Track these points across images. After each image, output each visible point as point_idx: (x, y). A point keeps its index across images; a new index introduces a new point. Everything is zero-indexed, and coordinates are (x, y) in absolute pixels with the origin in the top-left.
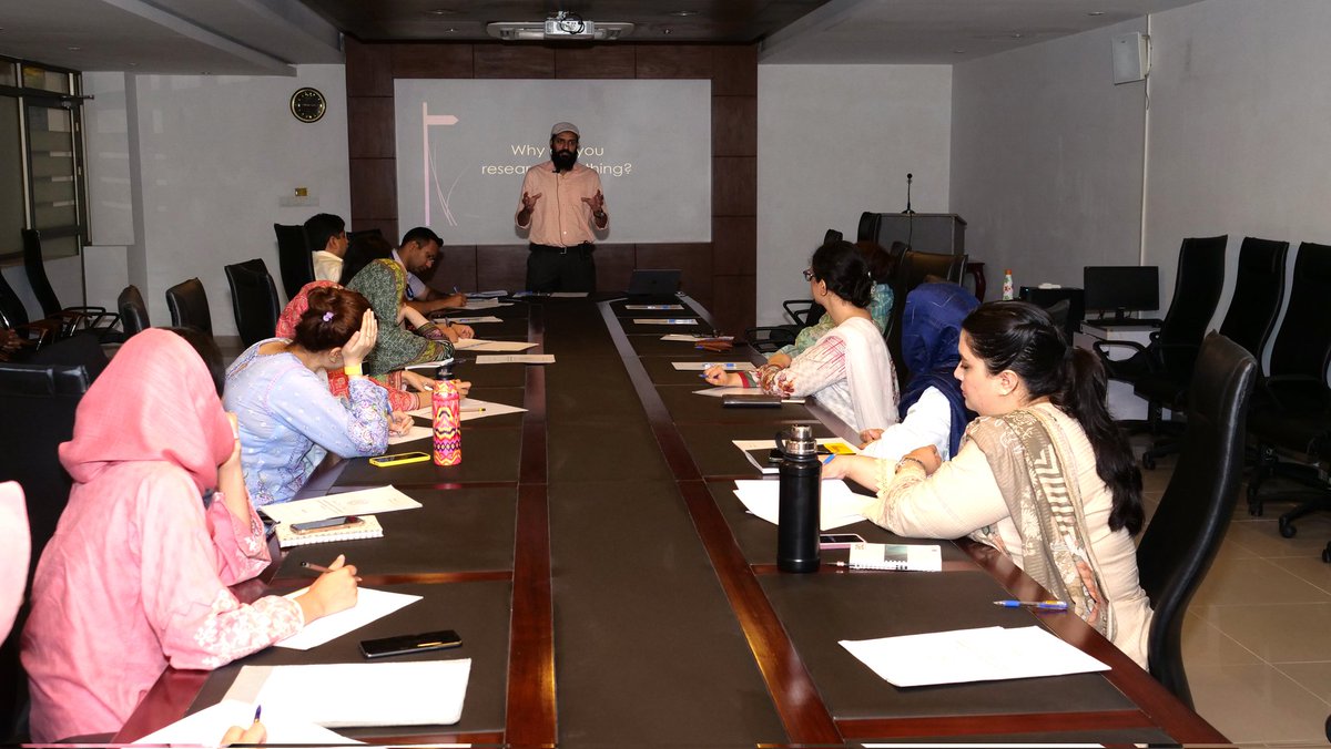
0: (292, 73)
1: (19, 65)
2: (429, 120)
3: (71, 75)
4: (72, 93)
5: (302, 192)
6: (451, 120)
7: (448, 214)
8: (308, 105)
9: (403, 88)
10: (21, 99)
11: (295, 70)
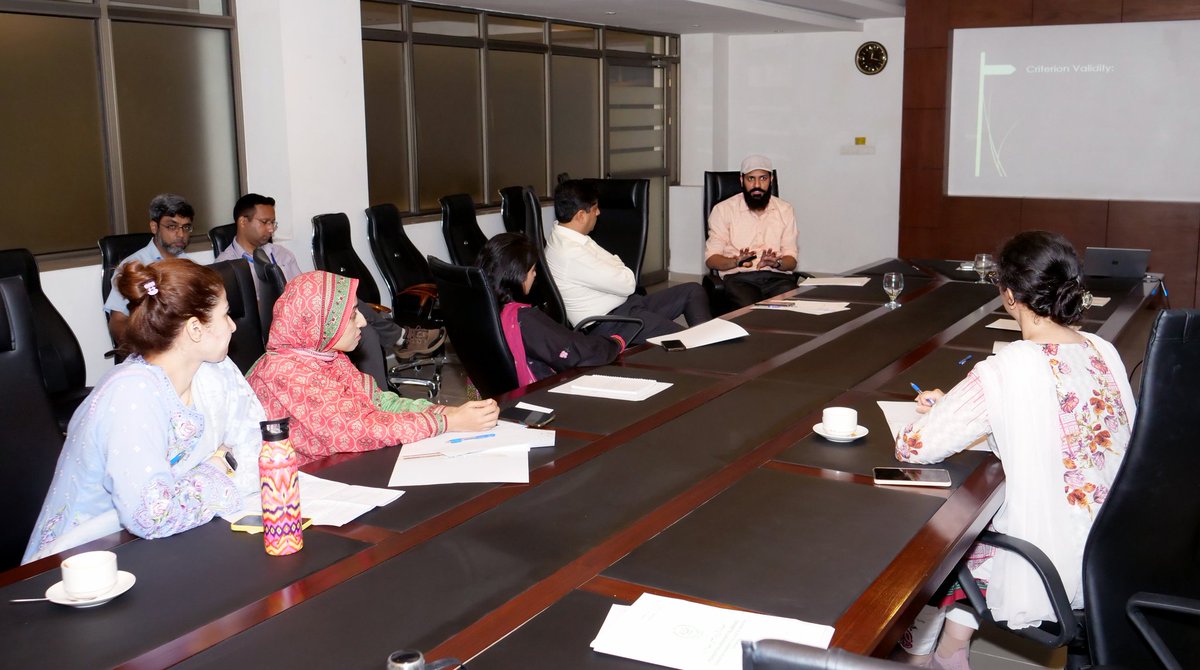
0: (859, 29)
1: (601, 30)
2: (987, 70)
3: (667, 38)
4: (667, 54)
5: (860, 141)
6: (1008, 70)
7: (998, 165)
8: (871, 59)
9: (962, 38)
10: (601, 60)
11: (862, 24)
